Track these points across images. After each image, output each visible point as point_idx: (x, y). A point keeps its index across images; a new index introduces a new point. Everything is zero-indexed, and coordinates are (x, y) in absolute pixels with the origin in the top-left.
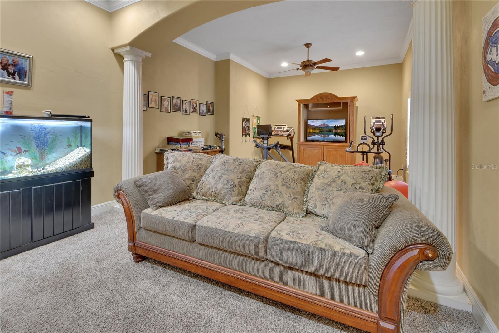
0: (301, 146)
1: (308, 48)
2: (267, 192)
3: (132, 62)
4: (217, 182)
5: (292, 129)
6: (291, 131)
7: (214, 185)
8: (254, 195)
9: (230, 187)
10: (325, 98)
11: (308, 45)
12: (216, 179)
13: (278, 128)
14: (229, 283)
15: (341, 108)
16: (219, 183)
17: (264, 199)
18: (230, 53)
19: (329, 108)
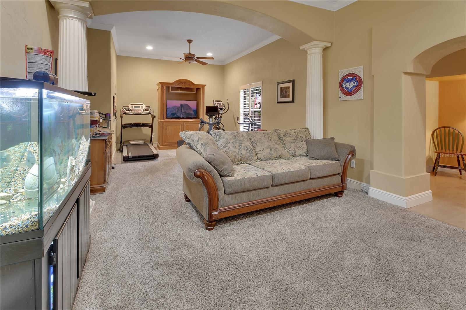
0: (164, 123)
1: (190, 43)
2: (271, 149)
3: (81, 22)
4: (240, 150)
5: (150, 108)
6: (149, 110)
7: (239, 152)
8: (265, 153)
9: (250, 151)
10: (184, 84)
11: (190, 41)
12: (238, 148)
13: (135, 107)
14: (291, 202)
15: (195, 92)
16: (242, 150)
17: (272, 154)
18: (114, 25)
19: (179, 92)
